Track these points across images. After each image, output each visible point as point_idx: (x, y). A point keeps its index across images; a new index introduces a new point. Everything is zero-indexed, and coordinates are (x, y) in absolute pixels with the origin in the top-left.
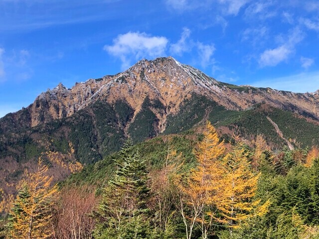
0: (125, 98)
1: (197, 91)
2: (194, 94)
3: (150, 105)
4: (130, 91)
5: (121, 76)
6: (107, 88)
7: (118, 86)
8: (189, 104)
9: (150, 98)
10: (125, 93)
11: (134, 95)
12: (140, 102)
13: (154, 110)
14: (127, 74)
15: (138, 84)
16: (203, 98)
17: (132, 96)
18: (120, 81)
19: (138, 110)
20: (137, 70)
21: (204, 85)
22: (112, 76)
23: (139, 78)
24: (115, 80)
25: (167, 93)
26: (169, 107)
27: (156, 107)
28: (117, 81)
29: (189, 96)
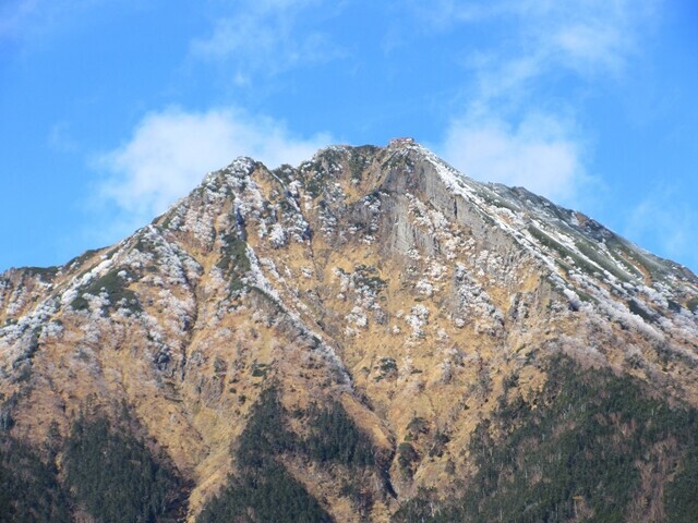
0: (127, 409)
1: (578, 344)
2: (561, 368)
3: (289, 444)
4: (163, 360)
5: (102, 268)
6: (19, 348)
7: (88, 332)
8: (532, 430)
9: (287, 401)
10: (129, 374)
11: (187, 388)
12: (226, 427)
13: (312, 477)
14: (137, 259)
15: (209, 316)
16: (622, 395)
17: (172, 392)
18: (97, 302)
19: (212, 477)
20: (199, 227)
21: (622, 311)
22: (48, 274)
23: (214, 281)
24: (68, 296)
25: (390, 367)
26: (411, 457)
27: (325, 456)
28: (80, 304)
29: (533, 380)
